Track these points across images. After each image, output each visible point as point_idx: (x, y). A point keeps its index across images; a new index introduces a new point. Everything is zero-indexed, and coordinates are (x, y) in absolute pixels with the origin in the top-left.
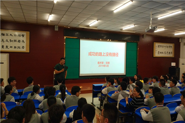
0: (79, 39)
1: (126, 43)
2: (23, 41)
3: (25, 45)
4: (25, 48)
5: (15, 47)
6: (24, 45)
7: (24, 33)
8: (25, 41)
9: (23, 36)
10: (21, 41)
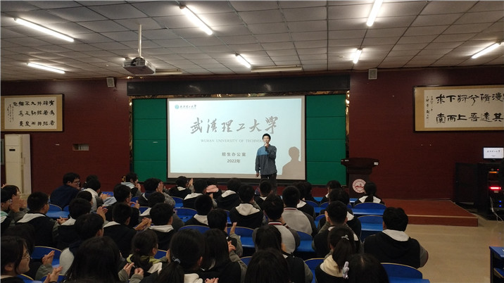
0: (165, 100)
1: (304, 97)
2: (52, 112)
3: (55, 120)
4: (55, 124)
5: (40, 123)
6: (54, 118)
7: (54, 98)
8: (55, 112)
9: (52, 103)
10: (49, 111)
